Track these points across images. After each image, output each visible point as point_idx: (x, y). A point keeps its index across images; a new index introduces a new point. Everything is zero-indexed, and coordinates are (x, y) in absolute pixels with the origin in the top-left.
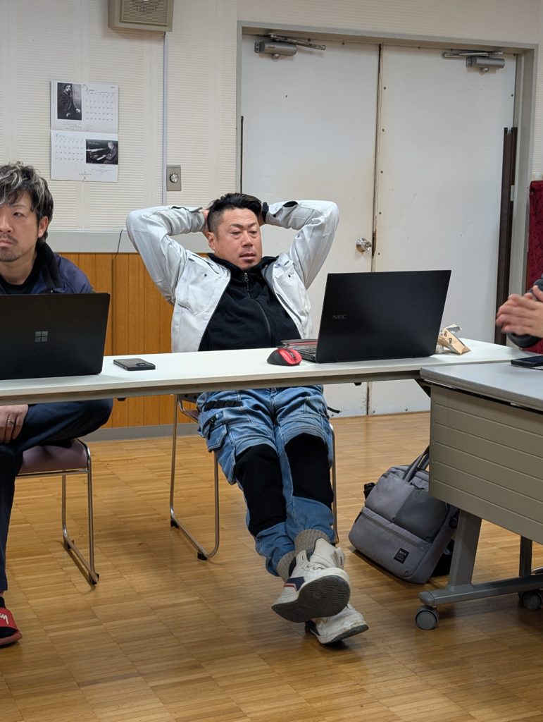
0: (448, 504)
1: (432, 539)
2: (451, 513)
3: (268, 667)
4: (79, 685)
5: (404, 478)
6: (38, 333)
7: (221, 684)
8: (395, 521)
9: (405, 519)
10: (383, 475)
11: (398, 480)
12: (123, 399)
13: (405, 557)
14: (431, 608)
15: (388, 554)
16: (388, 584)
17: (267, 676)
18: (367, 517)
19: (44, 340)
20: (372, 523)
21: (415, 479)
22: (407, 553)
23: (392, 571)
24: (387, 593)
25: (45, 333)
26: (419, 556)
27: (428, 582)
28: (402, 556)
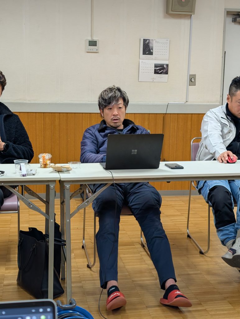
4: (147, 307)
7: (210, 313)
12: (169, 182)
19: (135, 153)
25: (136, 151)
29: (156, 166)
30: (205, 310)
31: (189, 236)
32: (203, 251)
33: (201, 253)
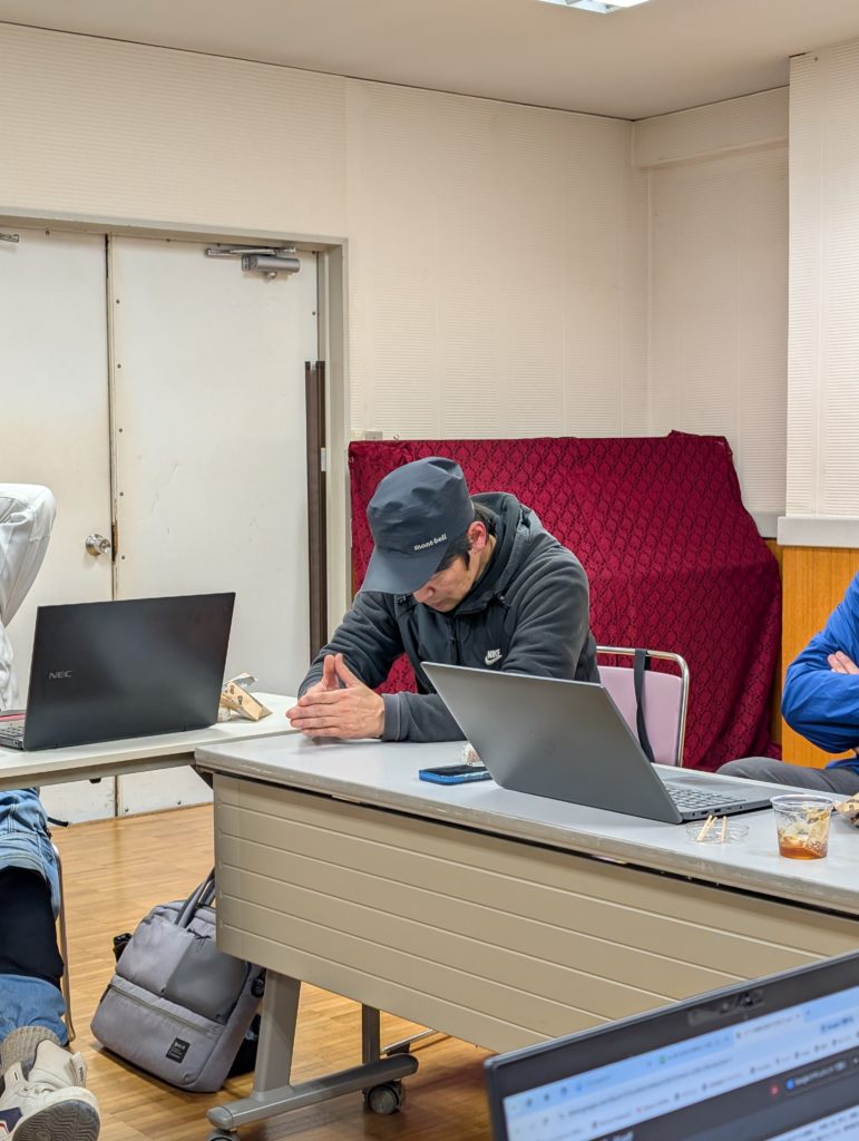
0: (248, 964)
1: (226, 1020)
2: (254, 974)
5: (177, 923)
8: (167, 995)
9: (182, 990)
10: (144, 921)
11: (168, 925)
13: (184, 1052)
14: (227, 1132)
15: (155, 1050)
16: (158, 1100)
18: (121, 993)
20: (128, 1002)
21: (196, 923)
22: (187, 1045)
23: (163, 1075)
24: (157, 1115)
26: (207, 1047)
27: (223, 1088)
28: (179, 1051)
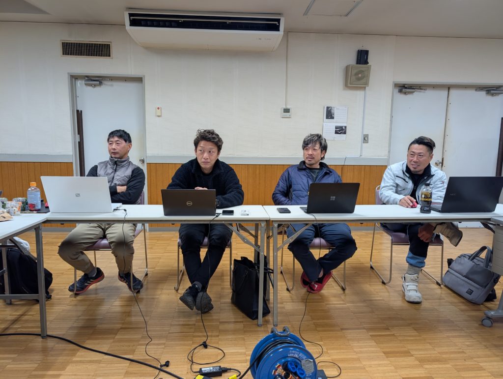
0: (493, 273)
1: (485, 287)
2: (495, 277)
3: (417, 334)
4: (342, 329)
5: (469, 259)
6: (332, 197)
7: (399, 338)
8: (465, 277)
9: (471, 277)
10: (459, 257)
11: (466, 259)
12: (362, 223)
13: (472, 293)
14: (489, 318)
15: (463, 290)
16: (463, 303)
17: (418, 338)
18: (450, 273)
19: (334, 199)
20: (454, 276)
21: (475, 260)
22: (473, 291)
23: (465, 297)
24: (463, 307)
25: (334, 197)
26: (479, 293)
27: (482, 304)
28: (470, 292)
29: (351, 211)
30: (393, 335)
31: (371, 267)
32: (385, 282)
33: (383, 283)
